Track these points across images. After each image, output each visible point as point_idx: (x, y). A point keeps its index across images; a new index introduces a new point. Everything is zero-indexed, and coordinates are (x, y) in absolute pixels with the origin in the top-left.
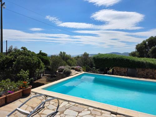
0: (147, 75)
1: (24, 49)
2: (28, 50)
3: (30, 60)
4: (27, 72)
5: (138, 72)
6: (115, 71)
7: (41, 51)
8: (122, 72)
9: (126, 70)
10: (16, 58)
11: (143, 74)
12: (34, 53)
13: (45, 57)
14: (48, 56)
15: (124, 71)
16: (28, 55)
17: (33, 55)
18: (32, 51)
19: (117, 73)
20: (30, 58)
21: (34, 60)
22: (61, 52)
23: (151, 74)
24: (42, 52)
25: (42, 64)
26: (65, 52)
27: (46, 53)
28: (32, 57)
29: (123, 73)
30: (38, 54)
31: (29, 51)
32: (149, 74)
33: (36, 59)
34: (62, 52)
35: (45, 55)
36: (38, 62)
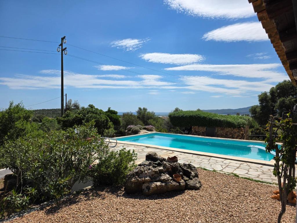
0: (226, 134)
1: (91, 106)
2: (96, 107)
3: (98, 118)
4: (95, 129)
5: (217, 131)
6: (193, 131)
7: (109, 108)
8: (201, 132)
9: (205, 130)
10: (84, 116)
11: (223, 133)
12: (101, 110)
13: (115, 115)
14: (118, 114)
15: (202, 131)
16: (96, 113)
17: (101, 113)
18: (99, 109)
19: (195, 133)
20: (98, 117)
21: (102, 118)
22: (140, 109)
23: (231, 134)
24: (111, 109)
25: (110, 123)
26: (146, 107)
27: (116, 111)
28: (100, 115)
29: (202, 134)
30: (107, 112)
31: (97, 109)
32: (228, 133)
33: (103, 118)
34: (142, 108)
35: (115, 113)
36: (106, 120)
